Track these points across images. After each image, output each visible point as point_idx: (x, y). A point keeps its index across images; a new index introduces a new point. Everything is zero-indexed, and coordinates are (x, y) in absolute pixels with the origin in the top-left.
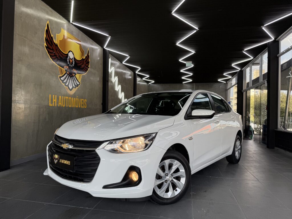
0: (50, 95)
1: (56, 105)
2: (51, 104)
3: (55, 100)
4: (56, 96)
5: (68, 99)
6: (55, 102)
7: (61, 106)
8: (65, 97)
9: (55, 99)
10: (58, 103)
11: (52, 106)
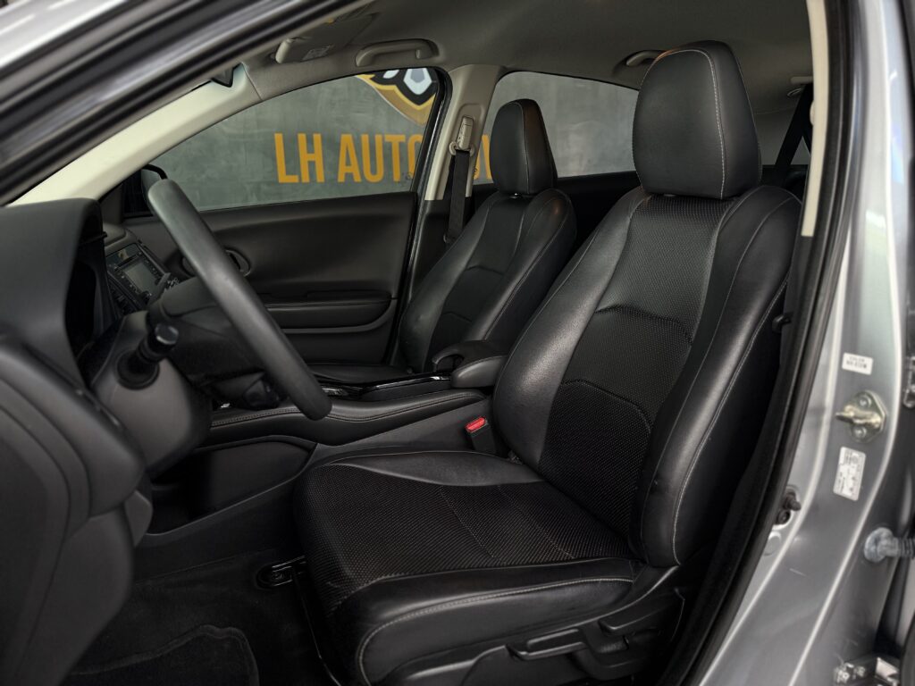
0: (279, 138)
1: (320, 178)
2: (288, 173)
3: (317, 156)
4: (317, 137)
5: (403, 146)
6: (312, 164)
7: (357, 179)
8: (378, 138)
9: (310, 150)
10: (332, 167)
11: (294, 184)
